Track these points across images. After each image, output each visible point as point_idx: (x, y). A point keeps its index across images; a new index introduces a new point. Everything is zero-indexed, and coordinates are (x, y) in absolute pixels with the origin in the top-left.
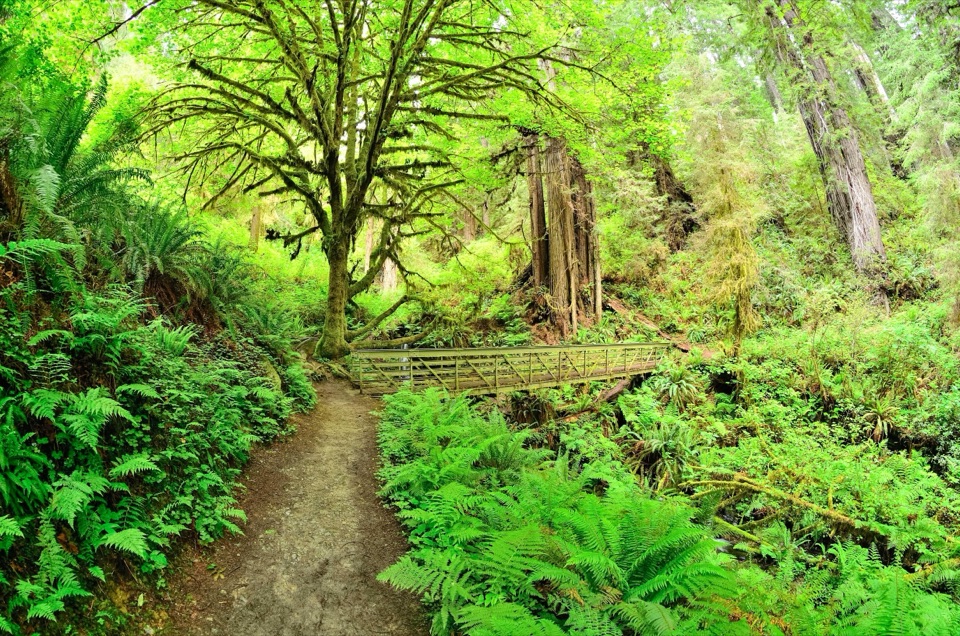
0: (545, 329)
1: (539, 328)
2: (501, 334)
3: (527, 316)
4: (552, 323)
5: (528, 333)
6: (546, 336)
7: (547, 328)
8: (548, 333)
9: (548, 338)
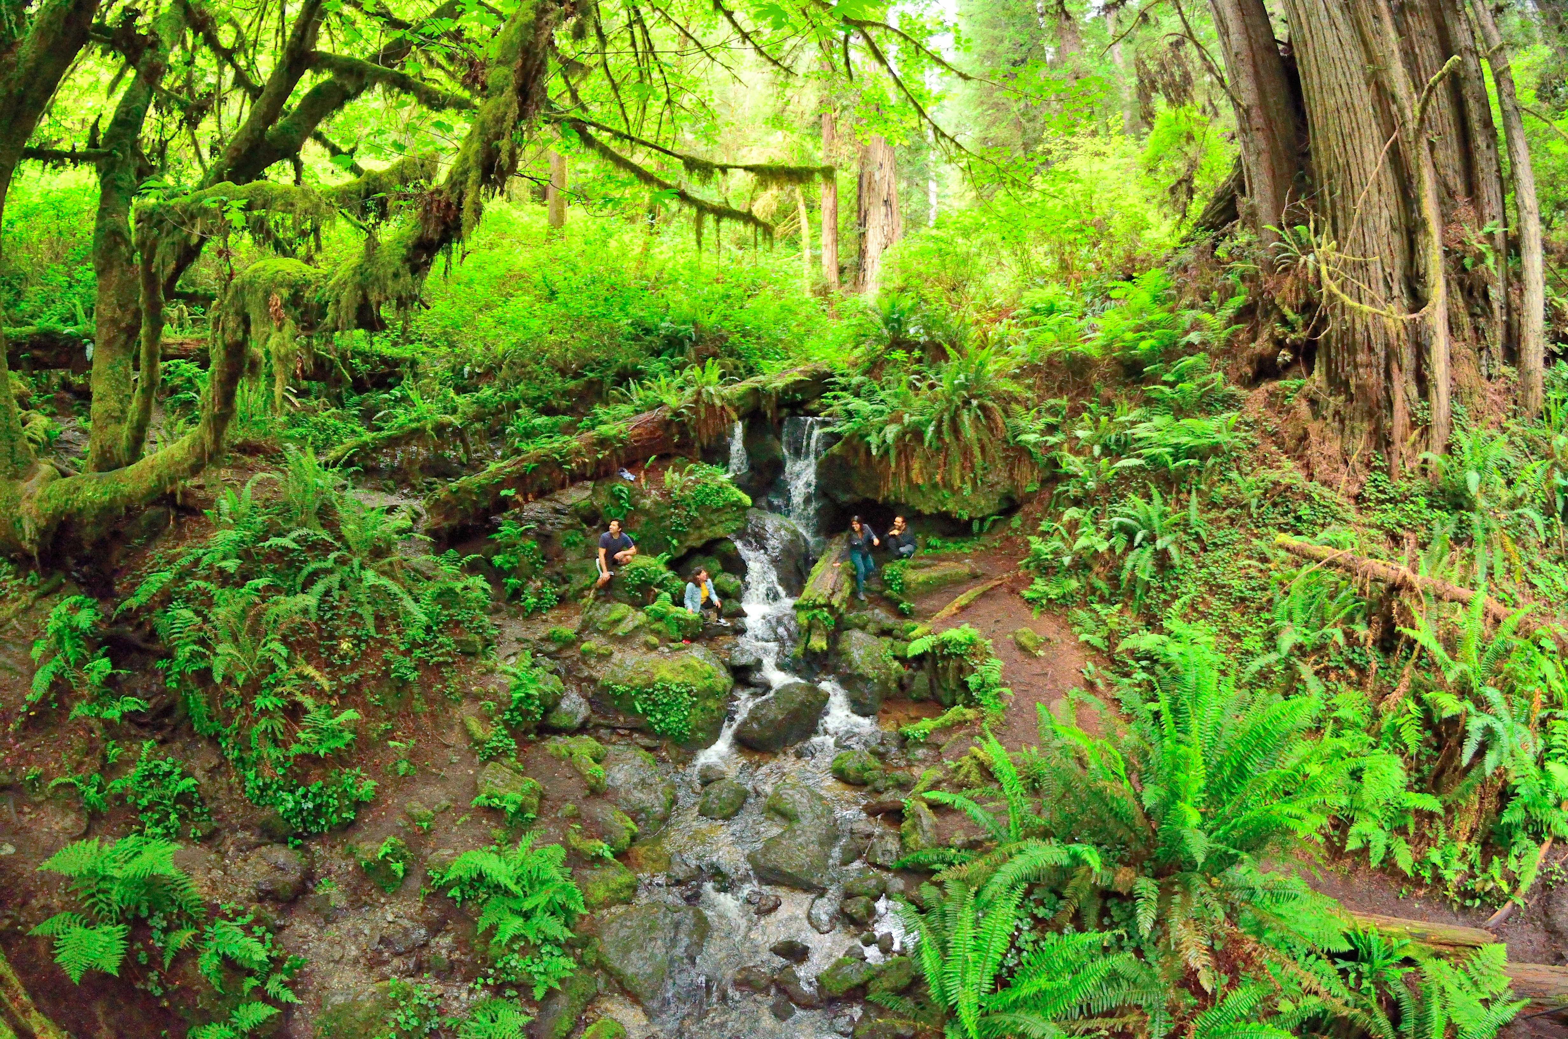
0: (1304, 409)
1: (1275, 402)
2: (1126, 413)
3: (1229, 349)
4: (1337, 384)
5: (1233, 416)
6: (1304, 437)
7: (1313, 402)
8: (1314, 427)
9: (1313, 453)
